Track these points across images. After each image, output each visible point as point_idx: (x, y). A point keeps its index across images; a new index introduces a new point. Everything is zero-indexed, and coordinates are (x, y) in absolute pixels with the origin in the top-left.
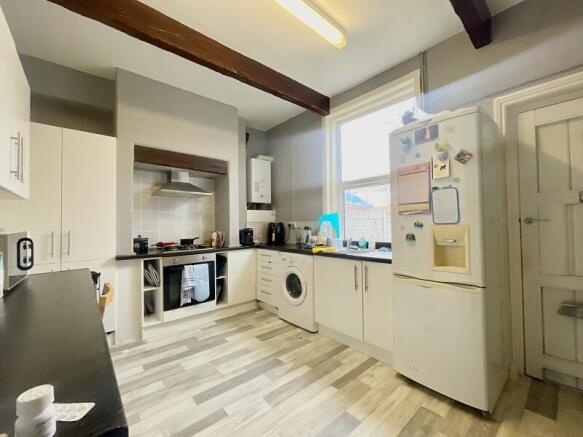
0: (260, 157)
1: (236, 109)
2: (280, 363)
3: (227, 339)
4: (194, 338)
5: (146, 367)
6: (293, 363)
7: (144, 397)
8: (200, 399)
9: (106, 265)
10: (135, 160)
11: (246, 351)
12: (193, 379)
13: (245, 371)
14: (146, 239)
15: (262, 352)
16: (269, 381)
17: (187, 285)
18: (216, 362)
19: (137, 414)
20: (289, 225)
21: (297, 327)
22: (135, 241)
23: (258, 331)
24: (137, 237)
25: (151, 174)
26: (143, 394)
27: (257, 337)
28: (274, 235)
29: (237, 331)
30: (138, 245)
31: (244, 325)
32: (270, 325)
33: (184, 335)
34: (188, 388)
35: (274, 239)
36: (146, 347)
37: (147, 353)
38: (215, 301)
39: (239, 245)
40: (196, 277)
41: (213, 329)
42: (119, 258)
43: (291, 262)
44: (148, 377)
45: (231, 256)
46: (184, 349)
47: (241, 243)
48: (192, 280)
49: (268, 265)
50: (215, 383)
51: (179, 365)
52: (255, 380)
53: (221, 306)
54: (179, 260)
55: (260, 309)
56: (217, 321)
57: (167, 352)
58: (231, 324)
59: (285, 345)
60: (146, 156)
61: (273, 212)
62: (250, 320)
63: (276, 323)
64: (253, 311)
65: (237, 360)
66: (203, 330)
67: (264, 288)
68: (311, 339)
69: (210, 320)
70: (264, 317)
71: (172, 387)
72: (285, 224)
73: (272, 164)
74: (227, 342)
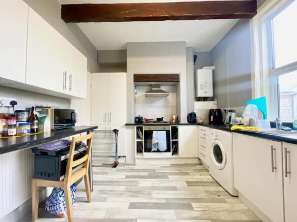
0: (204, 68)
1: (184, 42)
2: (190, 208)
3: (169, 177)
4: (154, 170)
5: (127, 177)
6: (200, 213)
7: (116, 191)
8: (133, 206)
9: (122, 127)
10: (134, 81)
11: (174, 188)
12: (137, 193)
13: (165, 201)
14: (142, 117)
15: (184, 193)
16: (175, 218)
17: (154, 141)
18: (154, 188)
19: (107, 198)
20: (225, 111)
21: (221, 186)
22: (136, 118)
23: (190, 178)
24: (138, 116)
25: (145, 87)
26: (117, 189)
27: (186, 182)
28: (212, 117)
29: (177, 174)
30: (137, 120)
31: (185, 171)
32: (200, 177)
33: (152, 167)
34: (132, 196)
35: (212, 120)
36: (134, 167)
37: (132, 170)
38: (171, 153)
39: (187, 122)
40: (160, 137)
41: (166, 168)
42: (126, 125)
43: (217, 136)
44: (124, 182)
45: (181, 129)
46: (146, 174)
47: (188, 121)
48: (157, 139)
49: (203, 136)
50: (145, 201)
51: (138, 182)
52: (166, 211)
53: (174, 156)
54: (152, 128)
55: (201, 164)
56: (171, 164)
57: (139, 173)
58: (178, 168)
59: (202, 195)
60: (139, 79)
61: (215, 102)
62: (190, 170)
63: (205, 177)
64: (196, 164)
65: (165, 192)
66: (162, 167)
67: (202, 151)
68: (227, 200)
69: (168, 163)
70: (200, 170)
71: (127, 192)
72: (222, 109)
73: (213, 71)
74: (168, 178)
